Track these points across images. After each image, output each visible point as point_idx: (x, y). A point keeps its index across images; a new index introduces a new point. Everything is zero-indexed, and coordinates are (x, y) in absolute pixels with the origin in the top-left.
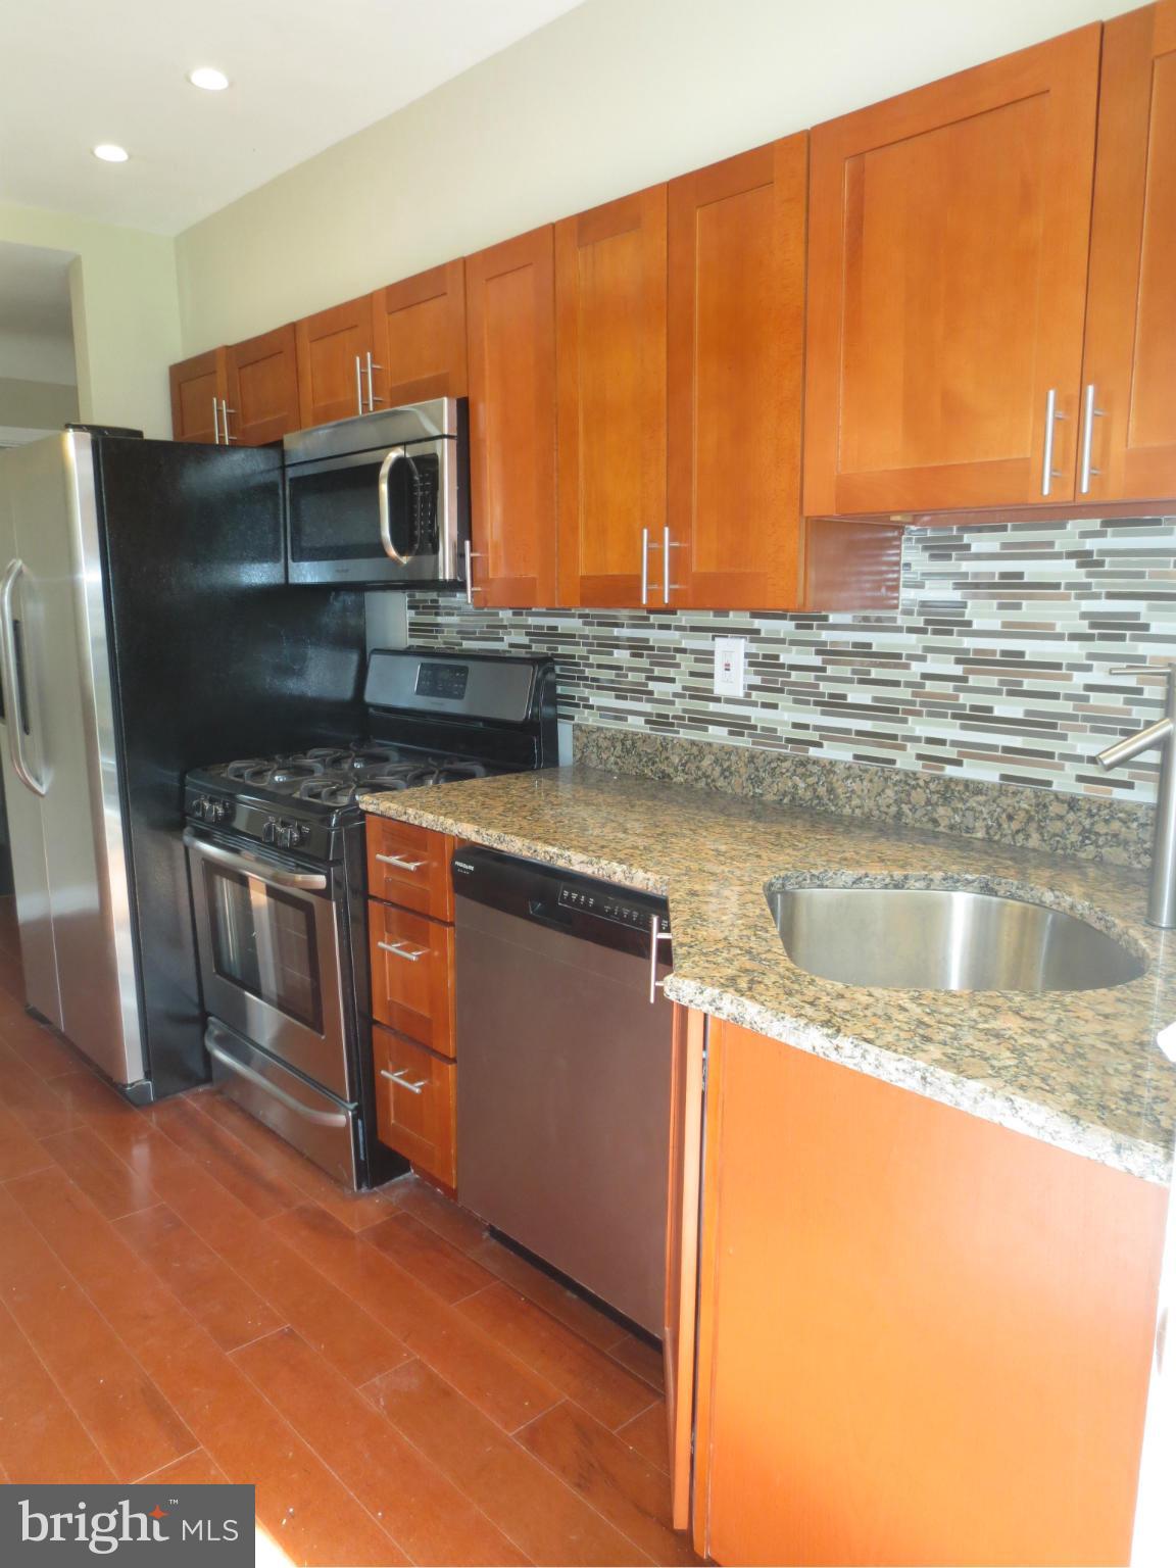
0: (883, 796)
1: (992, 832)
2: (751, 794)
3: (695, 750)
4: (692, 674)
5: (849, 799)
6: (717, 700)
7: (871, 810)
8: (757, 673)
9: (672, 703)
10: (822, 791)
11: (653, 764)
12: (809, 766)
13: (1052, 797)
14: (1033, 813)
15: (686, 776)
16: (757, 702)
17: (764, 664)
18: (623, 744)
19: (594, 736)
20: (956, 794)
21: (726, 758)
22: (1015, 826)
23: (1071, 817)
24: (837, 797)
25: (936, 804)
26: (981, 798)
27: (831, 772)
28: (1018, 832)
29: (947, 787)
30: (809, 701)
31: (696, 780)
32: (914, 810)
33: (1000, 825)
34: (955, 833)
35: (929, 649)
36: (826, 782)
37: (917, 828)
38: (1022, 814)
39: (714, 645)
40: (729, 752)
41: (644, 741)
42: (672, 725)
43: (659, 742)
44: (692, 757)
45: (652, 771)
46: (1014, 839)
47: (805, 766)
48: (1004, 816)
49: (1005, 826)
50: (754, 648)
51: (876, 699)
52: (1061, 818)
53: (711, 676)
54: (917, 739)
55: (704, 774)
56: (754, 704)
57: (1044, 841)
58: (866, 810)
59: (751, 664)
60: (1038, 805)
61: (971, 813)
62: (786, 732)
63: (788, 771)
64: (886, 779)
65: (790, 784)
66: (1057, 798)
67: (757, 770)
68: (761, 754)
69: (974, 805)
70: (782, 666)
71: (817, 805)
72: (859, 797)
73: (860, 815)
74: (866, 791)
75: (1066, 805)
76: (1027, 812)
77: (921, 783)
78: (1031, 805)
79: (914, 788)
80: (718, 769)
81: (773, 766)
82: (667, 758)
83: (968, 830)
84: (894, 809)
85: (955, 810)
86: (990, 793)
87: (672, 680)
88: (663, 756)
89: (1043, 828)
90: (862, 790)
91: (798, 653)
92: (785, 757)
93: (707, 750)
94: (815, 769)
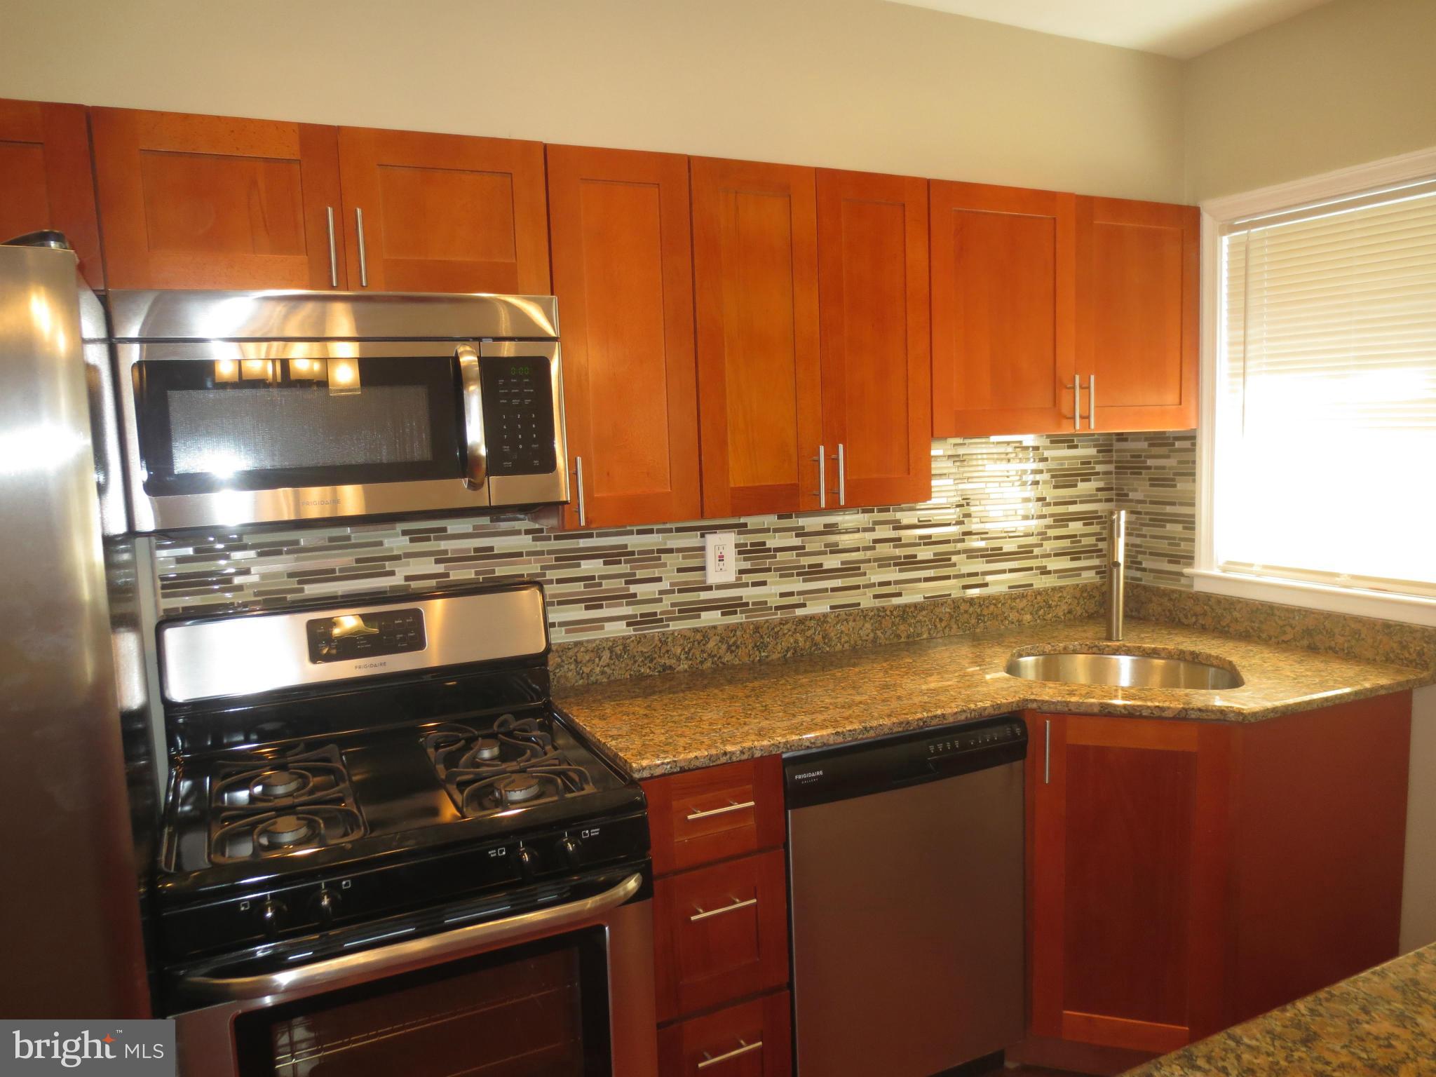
0: (864, 629)
1: (932, 632)
2: (758, 658)
3: (699, 637)
4: (679, 570)
5: (840, 638)
6: (710, 588)
7: (856, 642)
8: (745, 559)
9: (660, 600)
10: (818, 638)
11: (651, 661)
12: (807, 623)
13: (961, 601)
14: (953, 613)
15: (690, 662)
16: (748, 583)
17: (753, 552)
18: (611, 652)
19: (571, 653)
20: (910, 614)
21: (732, 635)
22: (943, 624)
23: (971, 610)
24: (830, 640)
25: (898, 624)
26: (924, 613)
27: (825, 622)
28: (945, 628)
29: (904, 611)
30: (793, 573)
31: (702, 663)
32: (884, 633)
33: (936, 626)
34: (911, 639)
35: (876, 523)
36: (821, 631)
37: (887, 644)
38: (947, 615)
39: (705, 542)
40: (732, 629)
41: (639, 642)
42: (661, 620)
43: (657, 638)
44: (696, 643)
45: (650, 668)
46: (944, 632)
47: (803, 623)
48: (938, 620)
49: (939, 626)
50: (743, 539)
51: (843, 563)
52: (966, 612)
53: (703, 568)
54: (873, 585)
55: (709, 655)
56: (746, 585)
57: (959, 628)
58: (852, 642)
59: (740, 553)
60: (954, 608)
61: (919, 624)
62: (775, 601)
63: (789, 630)
64: (865, 617)
65: (792, 641)
66: (964, 600)
67: (762, 637)
68: (765, 623)
69: (921, 618)
70: (769, 550)
71: (814, 651)
72: (847, 635)
73: (848, 648)
74: (851, 629)
75: (968, 604)
76: (950, 613)
77: (888, 613)
78: (951, 609)
79: (884, 617)
80: (724, 647)
81: (775, 631)
82: (668, 651)
83: (919, 635)
84: (872, 635)
85: (910, 625)
86: (929, 608)
87: (659, 579)
88: (663, 651)
89: (958, 620)
90: (849, 630)
91: (780, 538)
92: (786, 621)
93: (711, 633)
94: (812, 623)
